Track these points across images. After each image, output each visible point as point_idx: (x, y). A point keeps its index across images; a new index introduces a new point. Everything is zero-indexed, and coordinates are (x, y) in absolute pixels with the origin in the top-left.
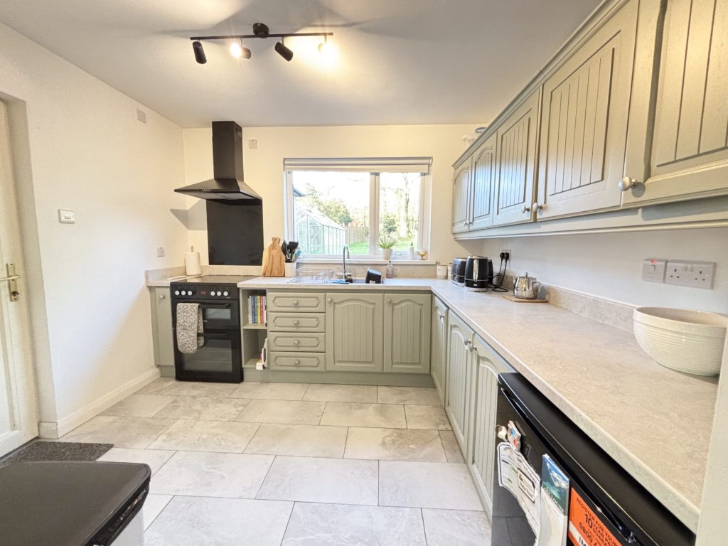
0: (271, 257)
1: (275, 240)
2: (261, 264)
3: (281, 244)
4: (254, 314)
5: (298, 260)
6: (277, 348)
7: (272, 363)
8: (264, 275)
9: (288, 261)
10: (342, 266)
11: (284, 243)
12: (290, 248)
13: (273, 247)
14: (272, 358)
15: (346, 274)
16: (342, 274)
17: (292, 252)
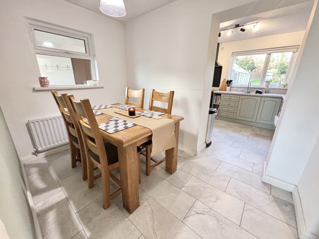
0: (223, 85)
1: (224, 79)
2: (219, 87)
3: (226, 81)
4: (216, 101)
5: (231, 86)
6: (222, 110)
7: (220, 114)
8: (220, 90)
9: (228, 86)
10: (247, 89)
11: (228, 80)
12: (229, 82)
13: (224, 81)
14: (220, 113)
15: (248, 91)
16: (246, 91)
17: (230, 83)
